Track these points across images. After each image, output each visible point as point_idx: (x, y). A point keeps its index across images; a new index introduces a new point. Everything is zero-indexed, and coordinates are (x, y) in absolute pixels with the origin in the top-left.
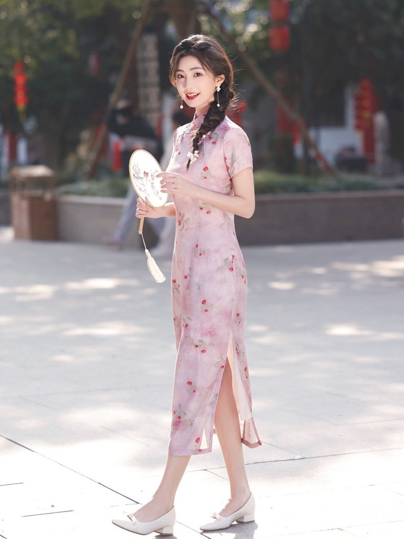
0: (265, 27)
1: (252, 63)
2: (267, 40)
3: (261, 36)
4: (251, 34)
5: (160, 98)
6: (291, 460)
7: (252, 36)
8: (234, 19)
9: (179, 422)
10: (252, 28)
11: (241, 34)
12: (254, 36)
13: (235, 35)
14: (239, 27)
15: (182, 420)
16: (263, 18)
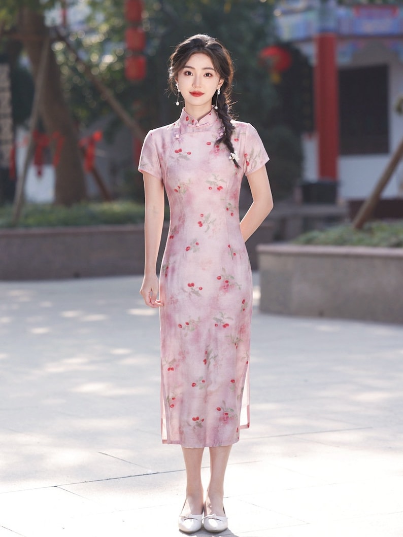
0: (121, 59)
1: (108, 94)
2: (123, 71)
3: (117, 67)
4: (106, 66)
5: (14, 130)
6: (144, 475)
7: (108, 67)
8: (89, 50)
9: (227, 418)
10: (108, 59)
11: (97, 65)
12: (110, 67)
13: (89, 66)
14: (94, 58)
15: (229, 416)
16: (120, 48)
